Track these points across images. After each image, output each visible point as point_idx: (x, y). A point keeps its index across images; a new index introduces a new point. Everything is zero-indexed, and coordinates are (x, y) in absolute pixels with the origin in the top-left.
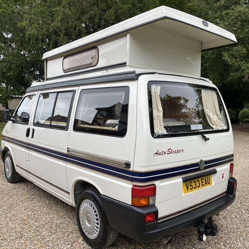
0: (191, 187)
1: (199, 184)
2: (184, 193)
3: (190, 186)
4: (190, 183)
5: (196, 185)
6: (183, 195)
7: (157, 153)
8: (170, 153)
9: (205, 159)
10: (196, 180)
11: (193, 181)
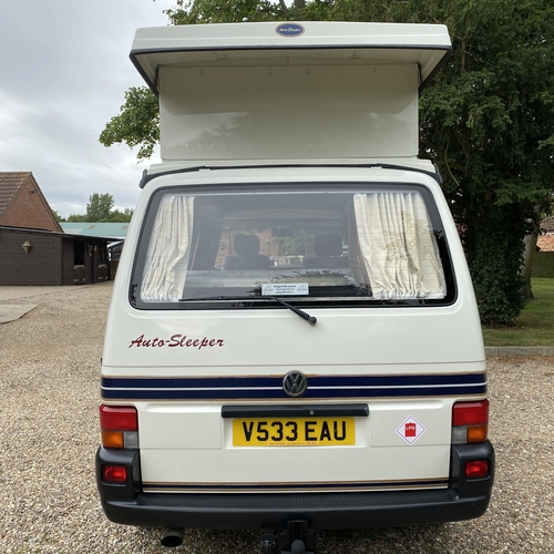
0: (263, 435)
1: (295, 431)
2: (234, 445)
3: (259, 430)
4: (260, 424)
5: (280, 431)
6: (230, 446)
7: (138, 342)
8: (180, 344)
9: (307, 371)
10: (284, 421)
11: (270, 421)
